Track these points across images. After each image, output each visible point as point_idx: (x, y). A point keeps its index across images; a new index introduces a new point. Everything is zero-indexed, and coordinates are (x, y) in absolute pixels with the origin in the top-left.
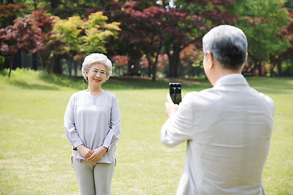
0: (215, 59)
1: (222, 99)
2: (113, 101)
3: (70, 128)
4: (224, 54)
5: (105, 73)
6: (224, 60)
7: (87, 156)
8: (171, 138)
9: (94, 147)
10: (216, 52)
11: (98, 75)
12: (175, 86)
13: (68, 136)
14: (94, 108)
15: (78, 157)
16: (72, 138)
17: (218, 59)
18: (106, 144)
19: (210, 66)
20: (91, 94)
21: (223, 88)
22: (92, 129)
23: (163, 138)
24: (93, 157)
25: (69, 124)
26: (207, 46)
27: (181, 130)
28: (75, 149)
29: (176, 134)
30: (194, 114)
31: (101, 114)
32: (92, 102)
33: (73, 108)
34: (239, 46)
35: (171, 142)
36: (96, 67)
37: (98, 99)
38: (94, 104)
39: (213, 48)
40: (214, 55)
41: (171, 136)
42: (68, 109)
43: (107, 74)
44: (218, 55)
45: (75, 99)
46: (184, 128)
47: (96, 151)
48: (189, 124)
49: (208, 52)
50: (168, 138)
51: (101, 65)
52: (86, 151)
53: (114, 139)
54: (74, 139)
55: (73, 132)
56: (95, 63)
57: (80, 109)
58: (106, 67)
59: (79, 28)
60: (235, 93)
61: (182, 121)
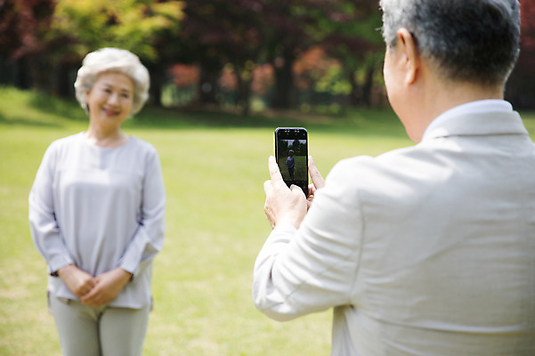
0: (425, 53)
1: (454, 179)
2: (149, 162)
3: (43, 222)
4: (454, 33)
5: (131, 95)
6: (456, 51)
7: (83, 291)
8: (287, 297)
9: (101, 267)
10: (430, 28)
11: (113, 100)
12: (292, 134)
13: (37, 242)
14: (102, 178)
15: (62, 293)
16: (48, 247)
17: (436, 53)
18: (130, 264)
19: (409, 76)
20: (98, 144)
21: (454, 146)
22: (97, 228)
23: (262, 295)
24: (97, 294)
25: (41, 215)
26: (398, 13)
27: (319, 276)
28: (55, 274)
29: (303, 287)
30: (364, 228)
31: (117, 192)
32: (97, 162)
33: (53, 176)
34: (502, 7)
35: (285, 309)
36: (109, 81)
37: (113, 156)
38: (103, 167)
39: (417, 19)
40: (423, 39)
41: (287, 291)
42: (41, 179)
43: (136, 99)
44: (436, 38)
45: (57, 156)
46: (331, 268)
47: (105, 279)
48: (346, 259)
49: (404, 31)
50: (275, 296)
51: (121, 78)
52: (81, 278)
53: (149, 252)
54: (52, 251)
55: (50, 235)
56: (108, 72)
57: (69, 178)
58: (134, 82)
59: (104, 11)
60: (491, 159)
61: (321, 247)
